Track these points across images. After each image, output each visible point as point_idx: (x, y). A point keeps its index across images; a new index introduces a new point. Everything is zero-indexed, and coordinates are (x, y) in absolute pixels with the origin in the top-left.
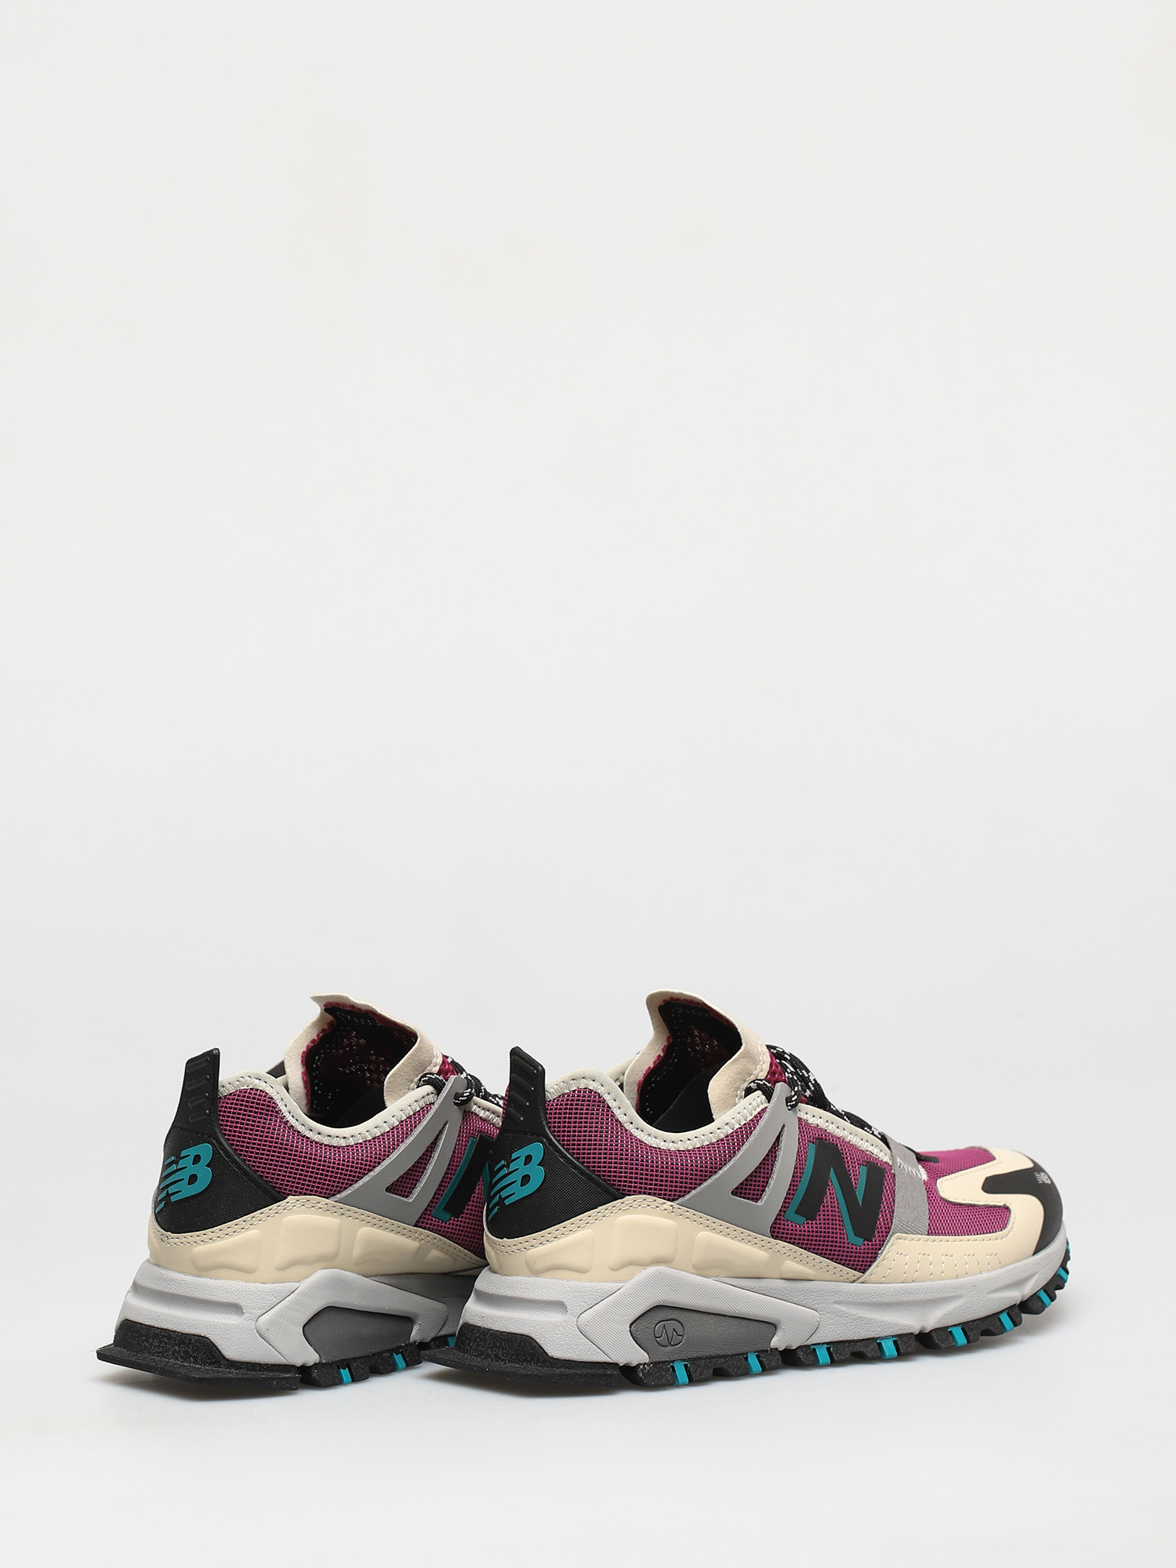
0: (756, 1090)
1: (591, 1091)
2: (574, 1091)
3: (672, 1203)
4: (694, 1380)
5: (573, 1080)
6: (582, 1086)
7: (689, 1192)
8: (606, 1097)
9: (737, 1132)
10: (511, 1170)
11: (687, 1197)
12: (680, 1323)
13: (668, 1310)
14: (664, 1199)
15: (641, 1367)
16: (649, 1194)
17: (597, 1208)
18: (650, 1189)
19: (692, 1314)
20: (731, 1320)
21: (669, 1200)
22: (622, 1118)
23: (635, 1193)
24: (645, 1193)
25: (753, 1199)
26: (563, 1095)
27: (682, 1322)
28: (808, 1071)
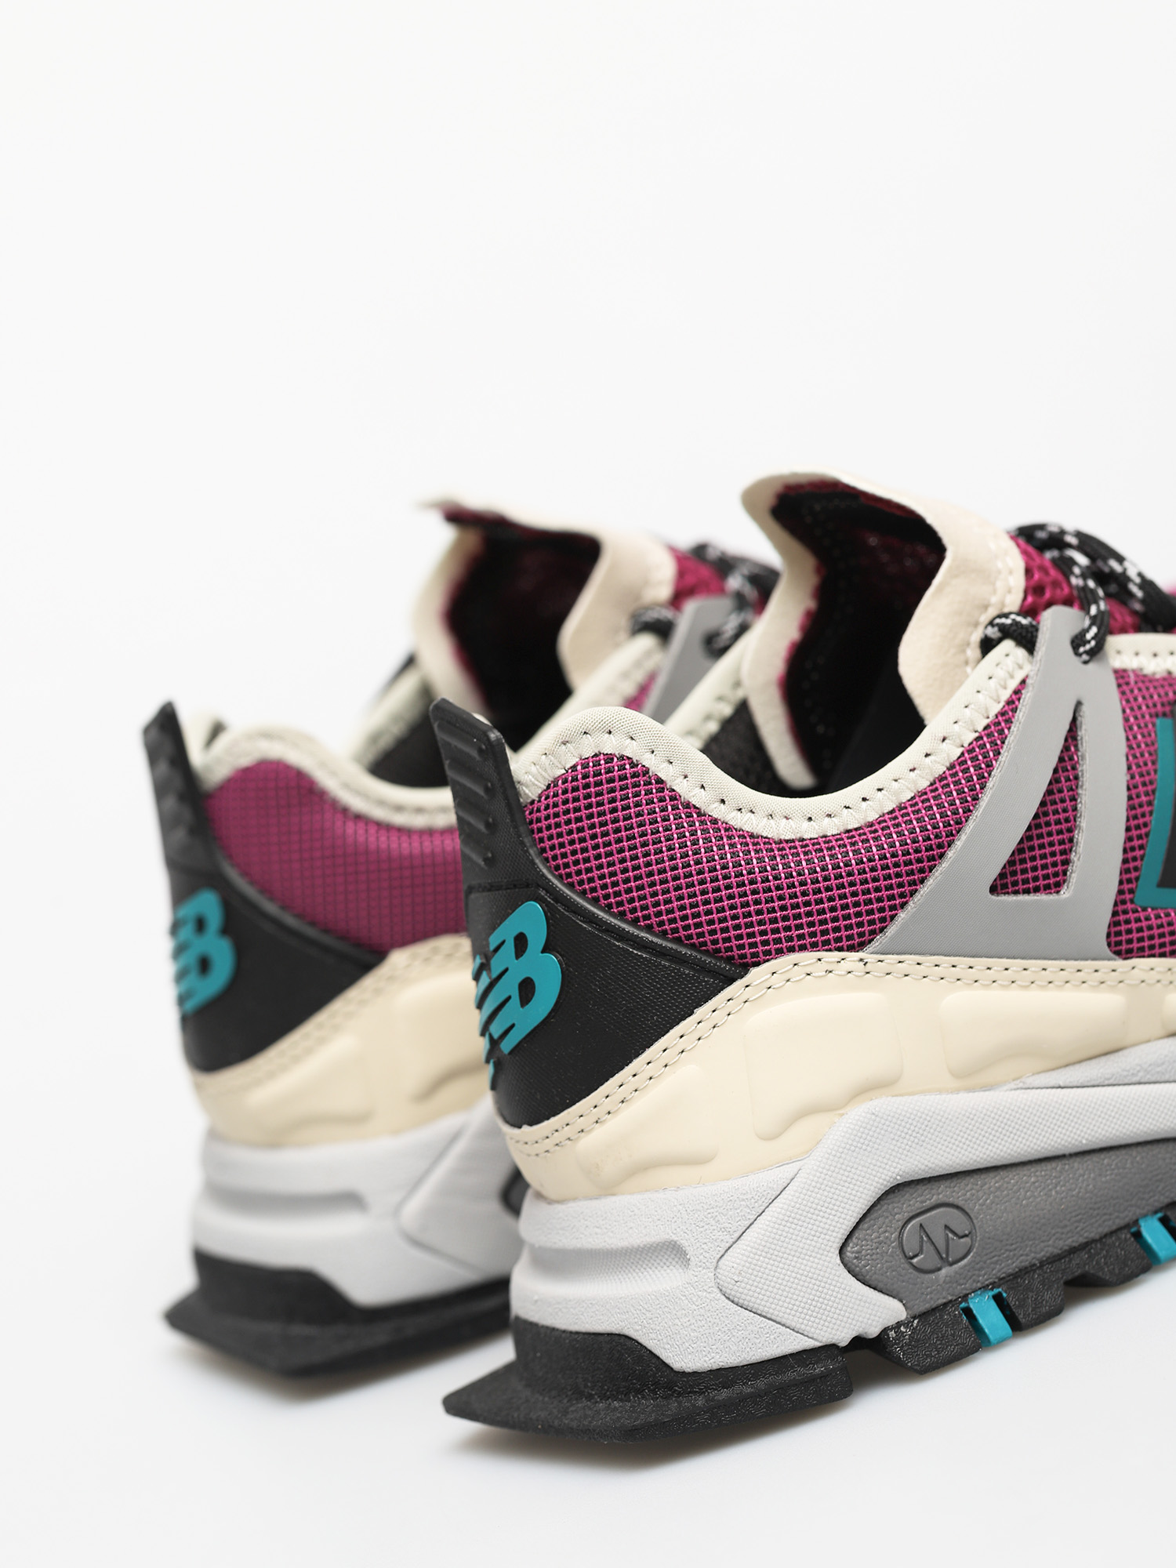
0: (999, 641)
1: (609, 758)
2: (574, 768)
3: (860, 955)
4: (1020, 1324)
5: (564, 743)
6: (588, 753)
7: (892, 918)
8: (648, 761)
9: (971, 751)
10: (494, 975)
11: (892, 930)
12: (957, 1207)
13: (921, 1188)
14: (840, 949)
15: (892, 1334)
16: (803, 948)
17: (692, 1013)
18: (801, 937)
19: (979, 1180)
20: (1076, 1163)
21: (851, 949)
22: (697, 798)
23: (768, 956)
24: (791, 950)
25: (1047, 888)
26: (555, 782)
27: (961, 1203)
28: (1120, 559)
